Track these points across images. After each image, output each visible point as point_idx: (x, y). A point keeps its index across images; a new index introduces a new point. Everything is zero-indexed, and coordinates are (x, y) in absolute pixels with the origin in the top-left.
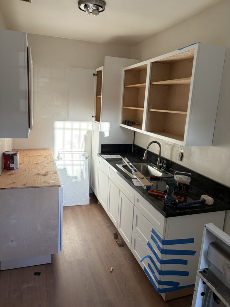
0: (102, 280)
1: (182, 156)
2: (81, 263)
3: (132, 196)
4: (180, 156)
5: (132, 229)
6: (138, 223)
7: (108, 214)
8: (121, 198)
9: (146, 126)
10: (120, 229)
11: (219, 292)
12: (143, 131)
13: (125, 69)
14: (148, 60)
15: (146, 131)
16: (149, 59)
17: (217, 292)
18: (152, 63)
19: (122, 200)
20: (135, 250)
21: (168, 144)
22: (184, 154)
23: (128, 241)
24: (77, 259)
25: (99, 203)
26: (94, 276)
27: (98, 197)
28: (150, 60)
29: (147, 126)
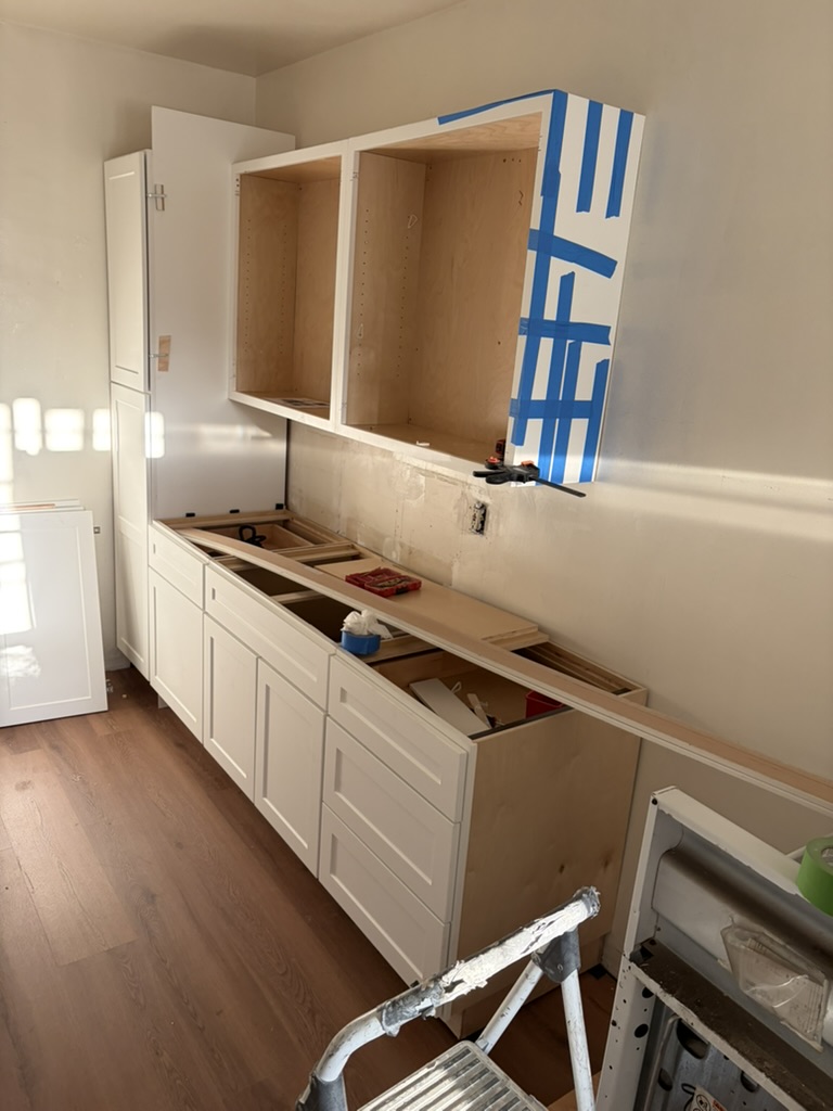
0: (221, 1011)
1: (484, 515)
2: (126, 963)
3: (315, 679)
4: (475, 516)
5: (322, 801)
6: (344, 778)
7: (206, 746)
8: (268, 688)
9: (348, 405)
10: (266, 800)
11: (711, 1027)
12: (334, 423)
13: (243, 171)
14: (345, 141)
15: (347, 424)
16: (347, 138)
17: (706, 1028)
18: (362, 152)
19: (271, 692)
20: (335, 874)
21: (426, 470)
22: (489, 509)
23: (306, 845)
24: (106, 949)
25: (160, 706)
26: (187, 1004)
27: (159, 683)
28: (351, 139)
29: (348, 403)
